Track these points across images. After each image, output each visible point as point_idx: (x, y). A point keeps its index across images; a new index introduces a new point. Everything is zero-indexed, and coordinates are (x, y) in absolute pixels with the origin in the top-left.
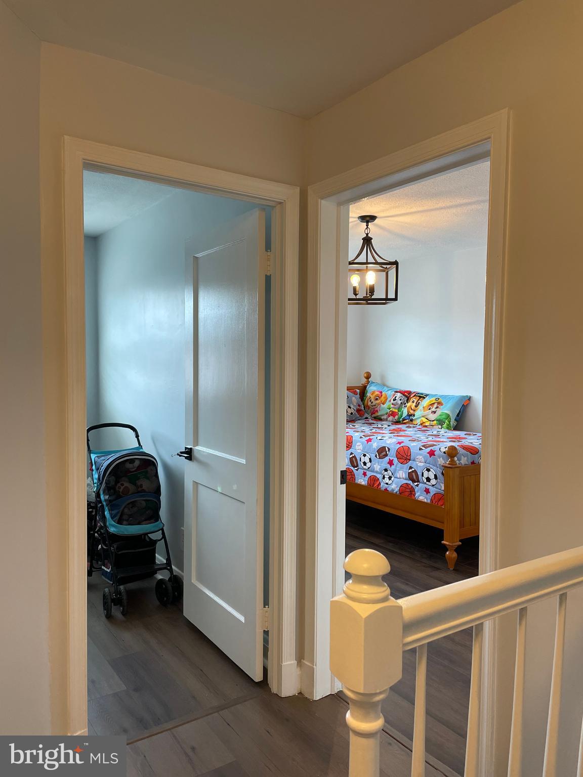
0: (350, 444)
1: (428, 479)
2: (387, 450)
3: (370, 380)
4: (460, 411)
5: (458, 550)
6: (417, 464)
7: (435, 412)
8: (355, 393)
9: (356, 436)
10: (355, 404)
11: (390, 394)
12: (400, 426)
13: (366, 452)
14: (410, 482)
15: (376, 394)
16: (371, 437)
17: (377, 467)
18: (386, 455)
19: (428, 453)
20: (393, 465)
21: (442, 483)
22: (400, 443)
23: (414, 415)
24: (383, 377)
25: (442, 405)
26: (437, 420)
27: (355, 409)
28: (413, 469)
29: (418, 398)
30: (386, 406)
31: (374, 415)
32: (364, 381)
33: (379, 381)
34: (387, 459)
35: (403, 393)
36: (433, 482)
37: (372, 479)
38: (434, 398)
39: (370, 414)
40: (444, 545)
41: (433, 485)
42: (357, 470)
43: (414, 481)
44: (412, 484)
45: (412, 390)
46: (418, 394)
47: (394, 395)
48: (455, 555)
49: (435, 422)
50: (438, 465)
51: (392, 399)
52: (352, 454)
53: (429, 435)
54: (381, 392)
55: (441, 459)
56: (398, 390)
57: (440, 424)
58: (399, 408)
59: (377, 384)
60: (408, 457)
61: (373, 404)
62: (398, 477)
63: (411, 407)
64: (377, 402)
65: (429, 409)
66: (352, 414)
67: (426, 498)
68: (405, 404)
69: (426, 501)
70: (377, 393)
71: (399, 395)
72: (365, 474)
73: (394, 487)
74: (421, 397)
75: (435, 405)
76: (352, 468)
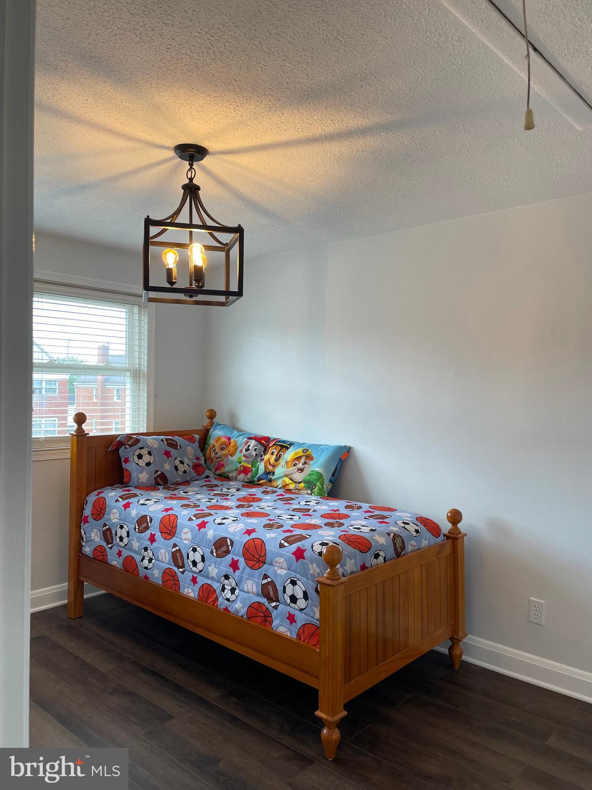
0: (173, 530)
1: (294, 599)
2: (229, 544)
3: (214, 420)
4: (336, 469)
5: (342, 725)
6: (275, 572)
7: (301, 470)
8: (192, 440)
9: (184, 515)
10: (192, 457)
11: (241, 440)
12: (253, 490)
13: (197, 544)
14: (264, 600)
15: (222, 441)
16: (206, 519)
17: (213, 571)
18: (228, 552)
19: (293, 554)
20: (238, 569)
21: (317, 607)
22: (249, 532)
23: (274, 473)
24: (233, 417)
25: (312, 459)
26: (305, 482)
27: (191, 464)
28: (269, 580)
29: (279, 448)
30: (235, 458)
31: (218, 472)
32: (207, 421)
33: (226, 421)
34: (228, 559)
35: (259, 439)
36: (302, 603)
37: (204, 590)
38: (300, 450)
39: (213, 470)
40: (320, 719)
41: (301, 610)
42: (183, 573)
43: (270, 600)
44: (267, 604)
45: (272, 435)
46: (279, 442)
47: (247, 443)
48: (336, 734)
49: (302, 485)
50: (309, 576)
51: (244, 449)
52: (175, 545)
53: (294, 510)
54: (229, 439)
55: (315, 565)
56: (252, 436)
57: (309, 488)
58: (253, 462)
59: (225, 427)
60: (261, 559)
61: (217, 456)
62: (246, 589)
63: (269, 460)
64: (224, 452)
65: (294, 465)
66: (185, 472)
67: (289, 630)
68: (262, 456)
69: (289, 635)
70: (223, 439)
71: (253, 443)
72: (194, 580)
73: (239, 607)
74: (284, 446)
75: (303, 460)
76: (175, 569)
